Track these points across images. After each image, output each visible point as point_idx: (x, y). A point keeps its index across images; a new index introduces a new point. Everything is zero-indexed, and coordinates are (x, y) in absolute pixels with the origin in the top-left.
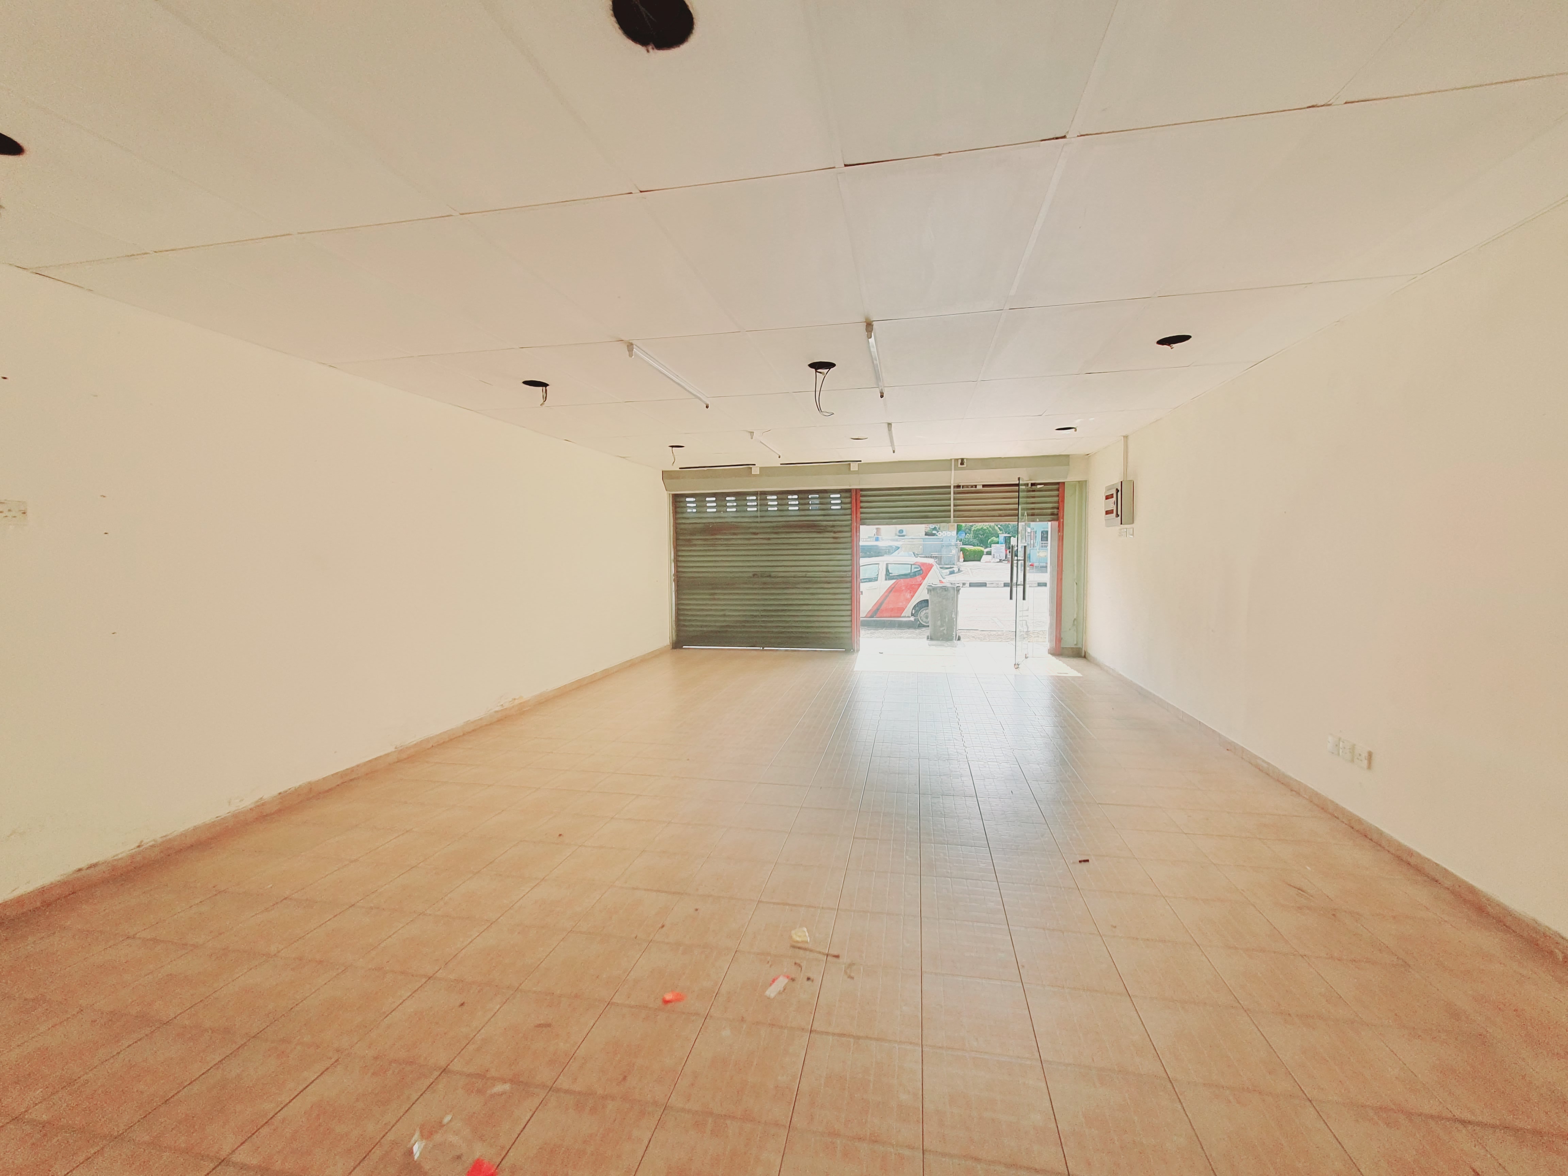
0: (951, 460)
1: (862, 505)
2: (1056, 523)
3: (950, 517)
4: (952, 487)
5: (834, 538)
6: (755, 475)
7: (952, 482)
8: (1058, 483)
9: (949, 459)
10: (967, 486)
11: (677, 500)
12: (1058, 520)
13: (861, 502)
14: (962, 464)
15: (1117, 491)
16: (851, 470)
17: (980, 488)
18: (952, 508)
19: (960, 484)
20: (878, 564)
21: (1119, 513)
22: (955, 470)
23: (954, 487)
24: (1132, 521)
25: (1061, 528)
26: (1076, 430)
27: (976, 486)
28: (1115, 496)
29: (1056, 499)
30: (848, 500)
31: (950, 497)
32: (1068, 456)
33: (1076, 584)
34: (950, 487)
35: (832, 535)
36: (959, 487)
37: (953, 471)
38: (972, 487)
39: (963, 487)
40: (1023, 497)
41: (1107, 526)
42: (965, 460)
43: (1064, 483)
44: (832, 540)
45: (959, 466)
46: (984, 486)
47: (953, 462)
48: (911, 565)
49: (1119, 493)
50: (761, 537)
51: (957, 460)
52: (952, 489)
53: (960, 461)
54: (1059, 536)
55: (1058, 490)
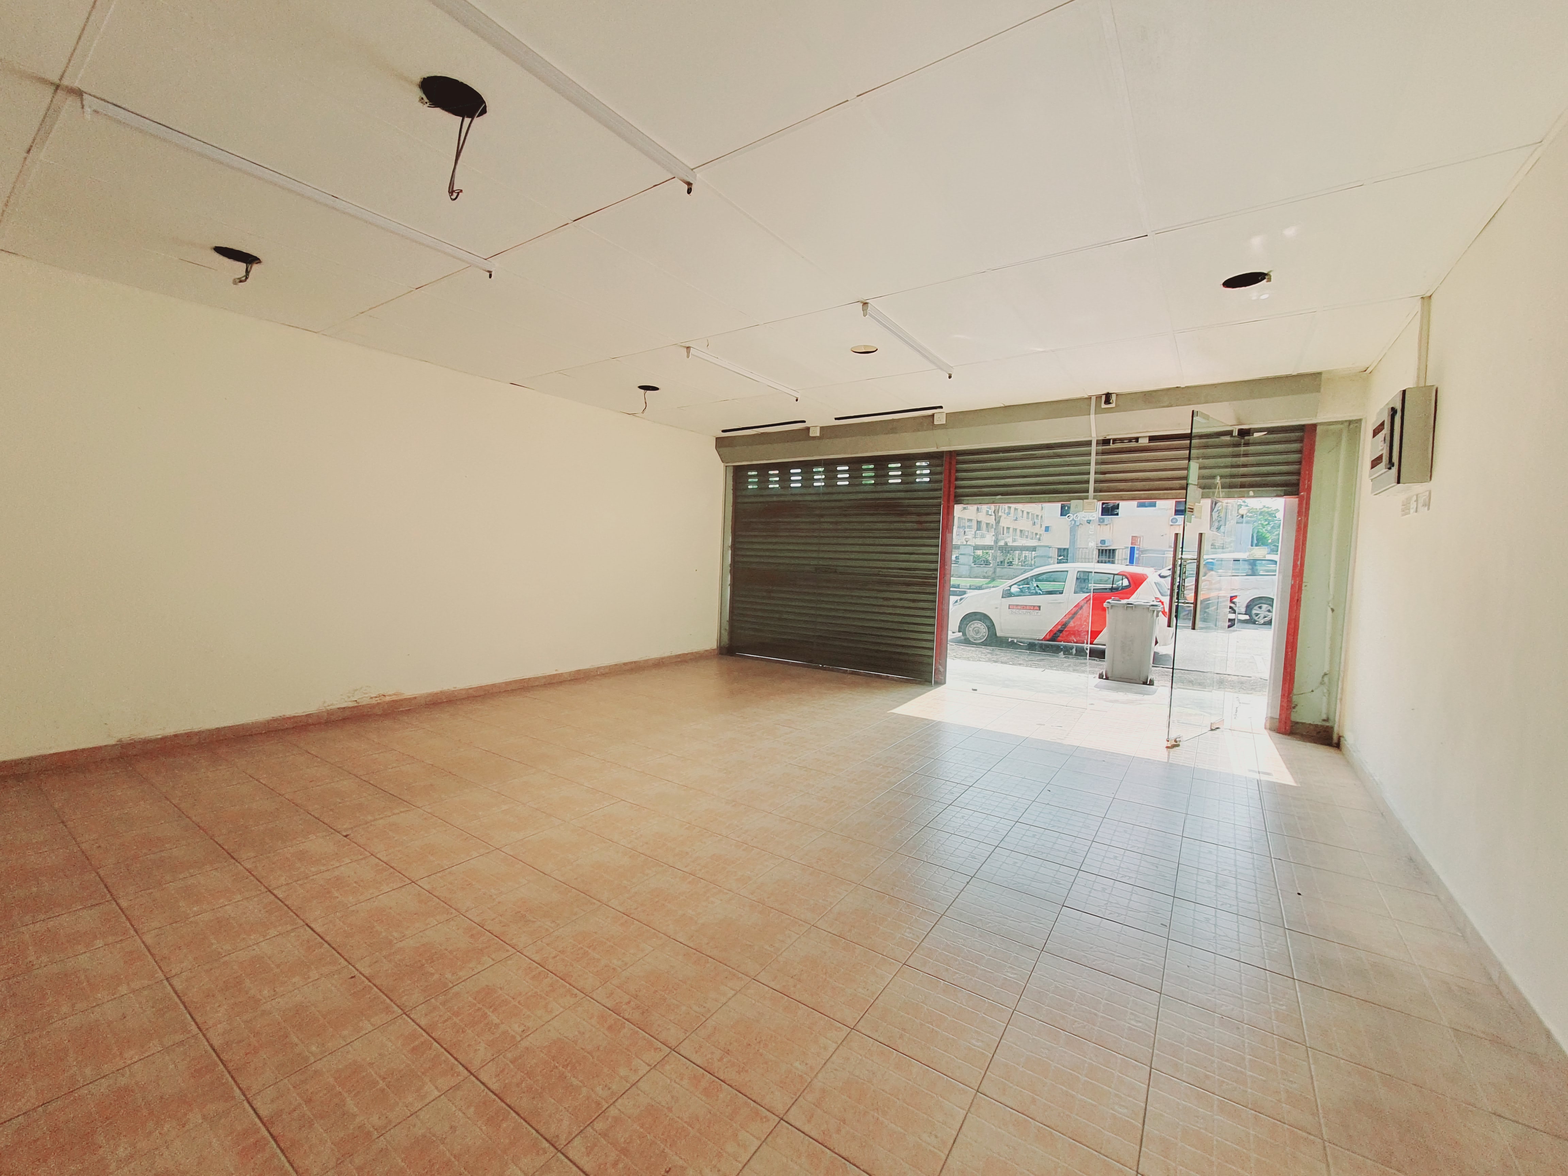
0: (1090, 398)
1: (960, 475)
2: (1293, 501)
4: (1093, 443)
6: (814, 438)
7: (1094, 435)
8: (1301, 428)
9: (1086, 396)
10: (1122, 440)
11: (739, 474)
12: (1295, 493)
13: (957, 471)
14: (1107, 401)
16: (935, 423)
17: (1144, 442)
18: (1093, 477)
19: (1108, 437)
20: (1067, 571)
21: (1395, 459)
22: (1095, 414)
23: (1098, 443)
24: (1430, 474)
25: (1303, 511)
27: (1137, 439)
29: (1295, 457)
30: (939, 469)
31: (1090, 460)
32: (1320, 374)
33: (1333, 610)
34: (1089, 443)
35: (915, 518)
36: (1106, 442)
38: (1130, 440)
39: (1115, 441)
40: (1199, 447)
42: (1114, 397)
43: (1314, 427)
44: (915, 526)
45: (1103, 405)
46: (1152, 439)
47: (1093, 401)
48: (1114, 575)
50: (829, 520)
51: (1099, 397)
52: (1094, 448)
53: (1104, 398)
54: (1299, 523)
55: (1300, 440)
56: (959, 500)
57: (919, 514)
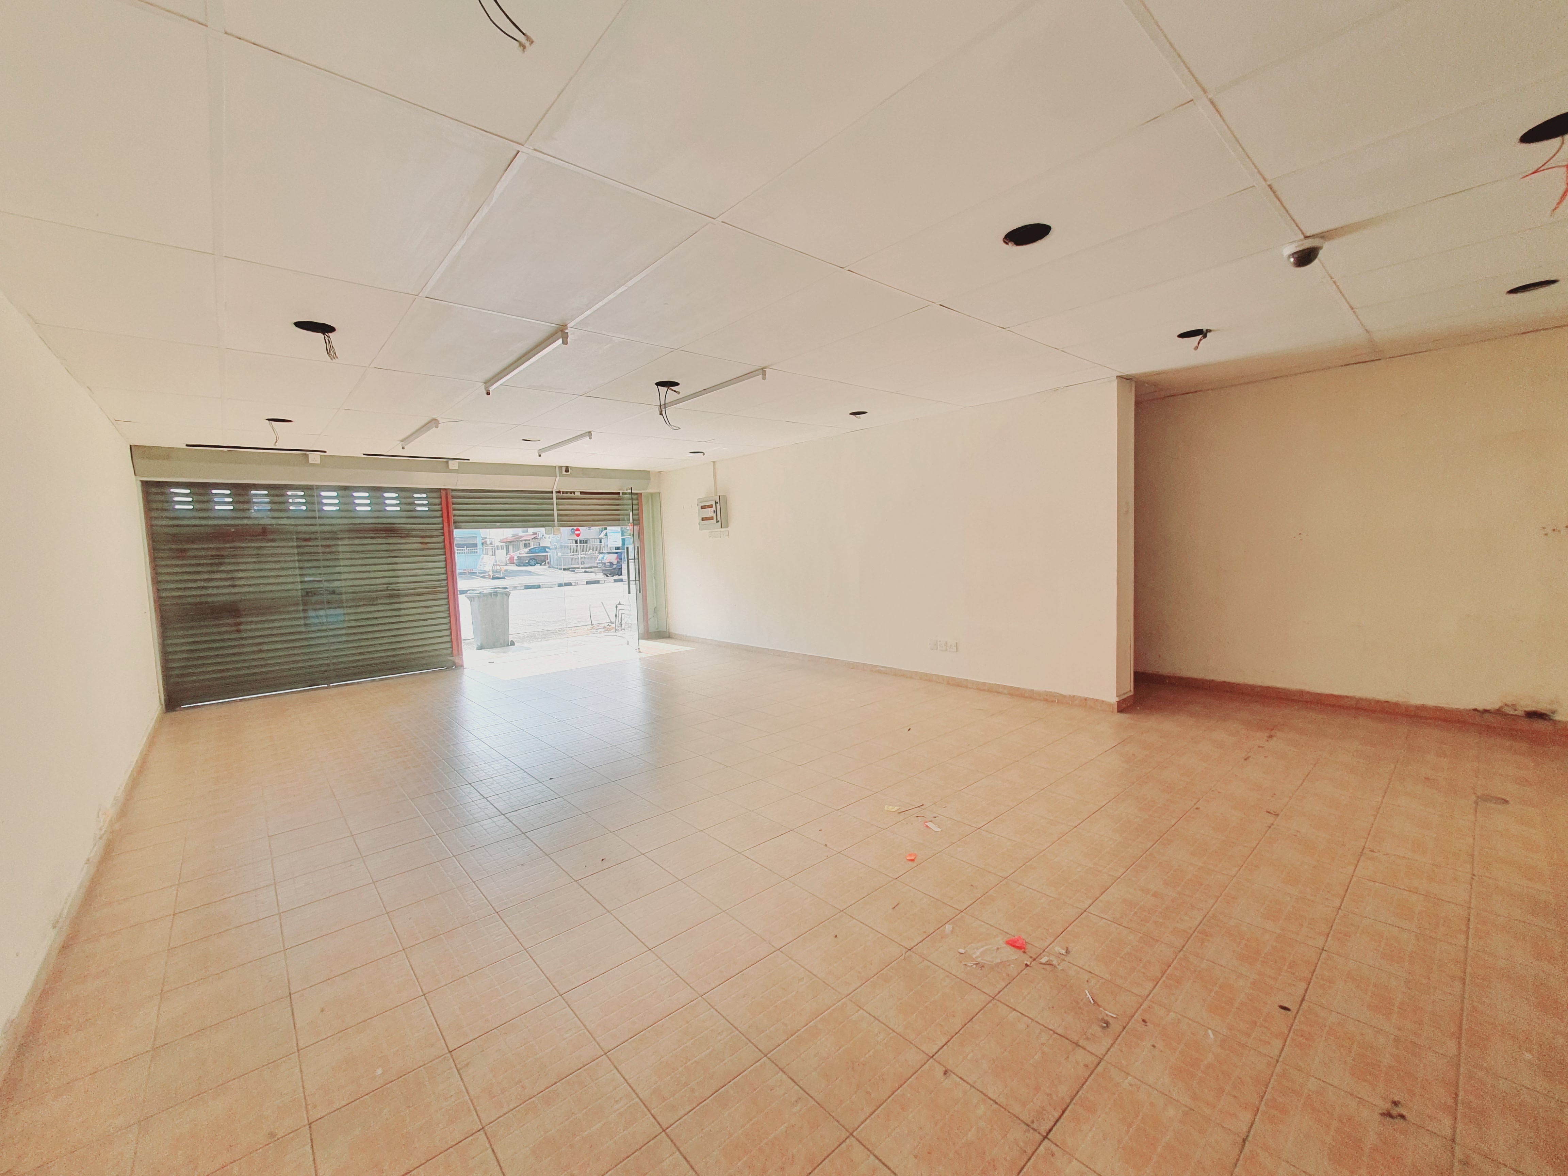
0: (555, 466)
1: (454, 506)
2: (635, 527)
3: (554, 521)
4: (554, 493)
5: (422, 543)
6: (313, 465)
7: (555, 488)
8: (637, 494)
10: (567, 492)
12: (638, 524)
13: (453, 503)
14: (567, 471)
15: (716, 503)
16: (450, 468)
17: (577, 494)
18: (555, 512)
19: (561, 490)
21: (719, 519)
22: (560, 476)
23: (556, 492)
24: (727, 527)
26: (704, 455)
27: (574, 493)
28: (714, 506)
29: (636, 507)
30: (437, 501)
32: (648, 472)
34: (552, 492)
35: (419, 540)
36: (559, 492)
37: (558, 478)
38: (572, 493)
39: (563, 492)
41: (701, 529)
42: (570, 468)
43: (642, 494)
44: (420, 546)
45: (564, 473)
46: (581, 493)
47: (557, 468)
49: (718, 505)
51: (561, 467)
52: (555, 495)
53: (564, 469)
55: (637, 499)
56: (459, 526)
57: (422, 537)
